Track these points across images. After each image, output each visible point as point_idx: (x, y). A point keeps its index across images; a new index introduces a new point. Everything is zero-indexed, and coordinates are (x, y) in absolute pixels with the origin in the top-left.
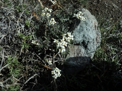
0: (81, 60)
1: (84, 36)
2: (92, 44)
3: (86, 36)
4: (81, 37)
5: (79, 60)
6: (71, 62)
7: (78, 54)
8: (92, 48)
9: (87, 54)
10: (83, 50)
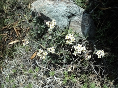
0: (85, 22)
1: (63, 16)
2: (71, 9)
3: (63, 14)
4: (64, 20)
5: (85, 24)
6: (85, 31)
7: (79, 24)
8: (76, 9)
9: (80, 15)
10: (76, 18)
